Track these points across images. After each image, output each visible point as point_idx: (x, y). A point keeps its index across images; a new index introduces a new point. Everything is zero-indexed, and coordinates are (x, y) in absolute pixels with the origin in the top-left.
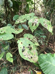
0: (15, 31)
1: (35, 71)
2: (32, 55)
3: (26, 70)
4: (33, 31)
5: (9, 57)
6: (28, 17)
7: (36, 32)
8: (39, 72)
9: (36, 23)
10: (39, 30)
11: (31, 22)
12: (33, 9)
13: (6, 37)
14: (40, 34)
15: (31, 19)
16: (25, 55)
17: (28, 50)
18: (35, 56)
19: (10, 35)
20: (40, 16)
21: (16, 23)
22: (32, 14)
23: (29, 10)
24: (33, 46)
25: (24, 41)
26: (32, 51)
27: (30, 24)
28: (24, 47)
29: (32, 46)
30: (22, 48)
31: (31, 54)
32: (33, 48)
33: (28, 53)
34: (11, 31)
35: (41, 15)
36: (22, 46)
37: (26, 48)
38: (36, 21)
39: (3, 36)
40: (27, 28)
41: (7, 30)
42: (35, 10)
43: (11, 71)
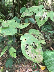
0: (20, 26)
1: (40, 65)
2: (37, 54)
3: (31, 63)
4: (40, 26)
5: (12, 52)
6: (36, 9)
7: (43, 27)
8: (43, 67)
9: (44, 17)
10: (47, 24)
11: (39, 15)
12: (42, 2)
13: (9, 32)
14: (48, 29)
15: (39, 13)
16: (28, 54)
17: (32, 48)
18: (40, 56)
19: (13, 30)
20: (49, 10)
21: (22, 16)
22: (41, 7)
23: (38, 3)
24: (39, 44)
25: (28, 37)
26: (36, 50)
27: (38, 18)
28: (28, 44)
29: (37, 44)
30: (26, 46)
31: (35, 53)
32: (38, 46)
33: (32, 52)
34: (15, 26)
35: (51, 9)
36: (25, 43)
37: (29, 46)
38: (45, 15)
39: (6, 30)
40: (34, 22)
41: (11, 24)
42: (44, 3)
43: (16, 62)
